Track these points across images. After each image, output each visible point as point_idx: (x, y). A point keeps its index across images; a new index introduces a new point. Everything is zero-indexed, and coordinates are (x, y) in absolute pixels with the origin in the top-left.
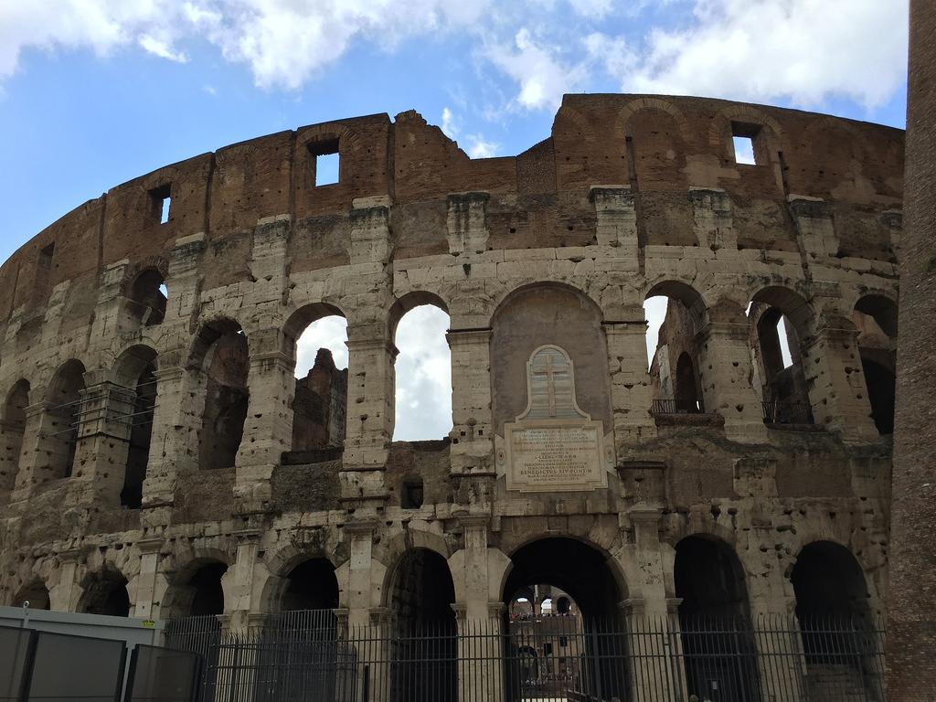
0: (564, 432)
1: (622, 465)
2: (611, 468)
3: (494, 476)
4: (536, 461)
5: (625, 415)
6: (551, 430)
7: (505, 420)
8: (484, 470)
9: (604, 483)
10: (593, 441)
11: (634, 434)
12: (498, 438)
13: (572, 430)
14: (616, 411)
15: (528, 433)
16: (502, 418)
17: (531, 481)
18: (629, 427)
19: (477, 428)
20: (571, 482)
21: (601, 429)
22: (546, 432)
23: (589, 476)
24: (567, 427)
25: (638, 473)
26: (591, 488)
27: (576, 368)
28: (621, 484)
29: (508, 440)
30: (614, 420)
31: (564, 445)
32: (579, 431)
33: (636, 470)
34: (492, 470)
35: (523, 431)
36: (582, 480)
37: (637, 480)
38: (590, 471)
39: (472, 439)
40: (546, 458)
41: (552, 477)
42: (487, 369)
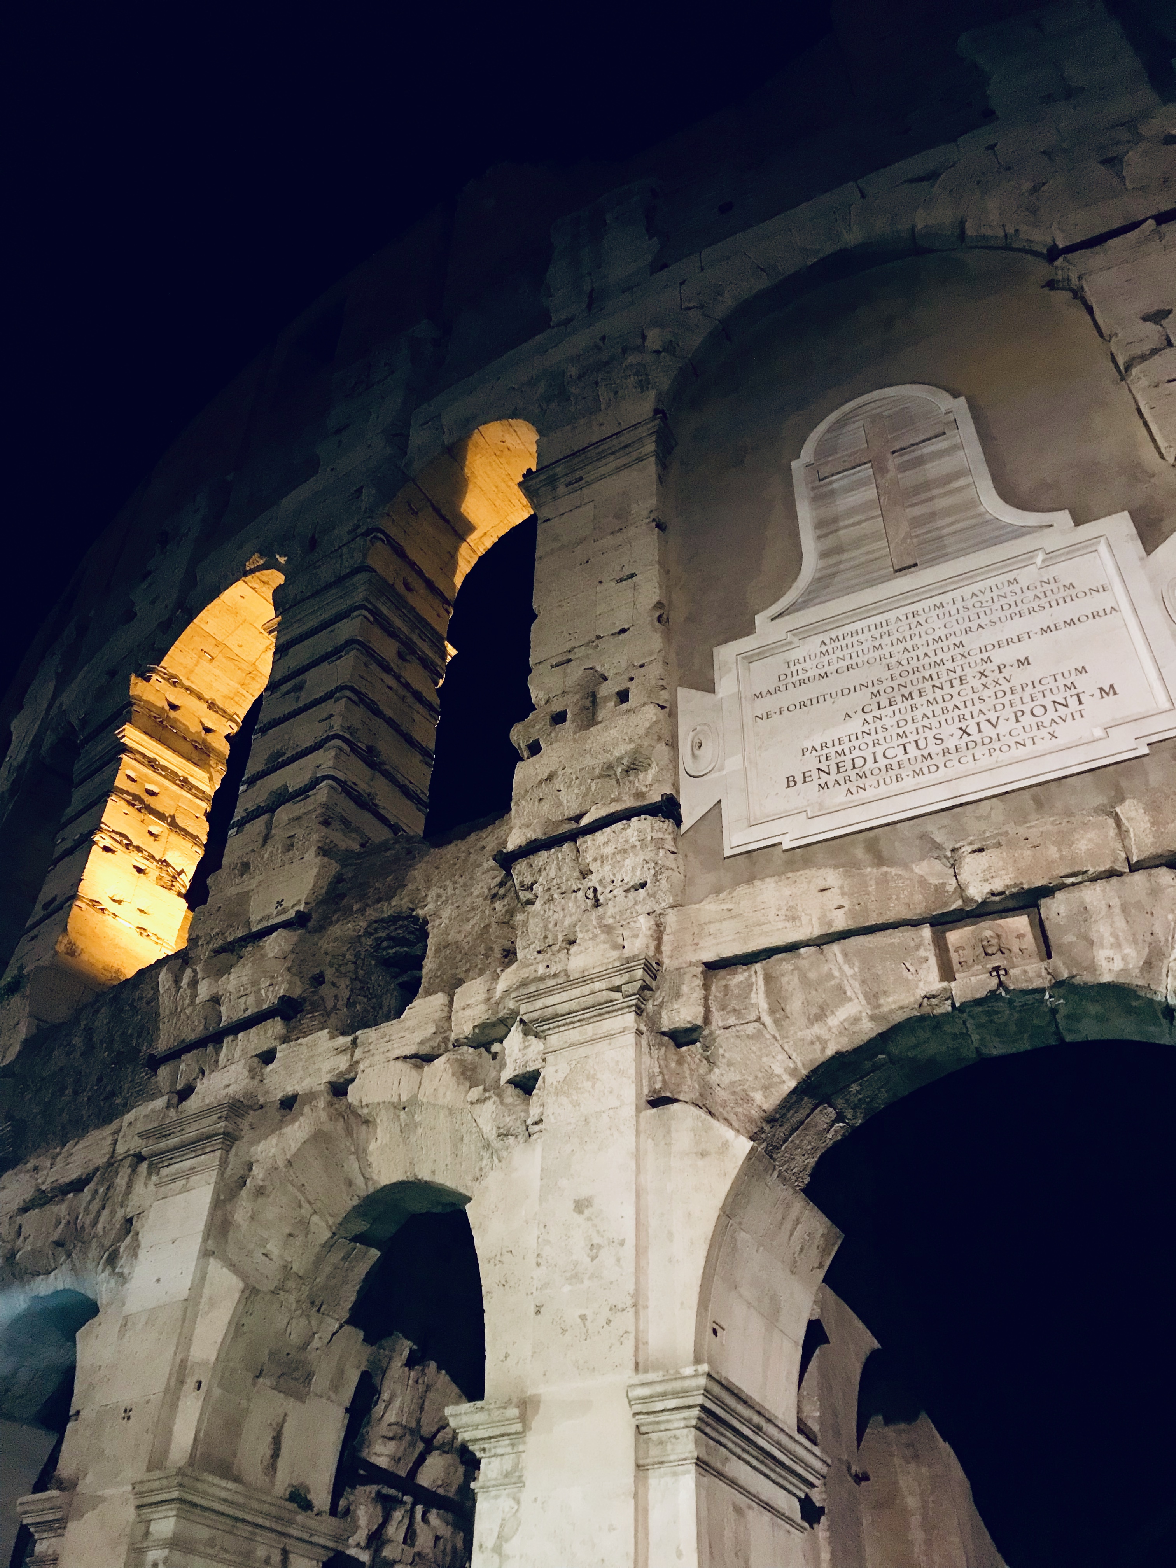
4: (851, 727)
7: (715, 637)
10: (1100, 589)
12: (688, 698)
15: (810, 647)
19: (609, 690)
22: (880, 625)
24: (971, 581)
26: (1125, 747)
27: (980, 411)
31: (964, 639)
35: (789, 647)
38: (1108, 691)
39: (589, 722)
40: (891, 705)
41: (929, 762)
42: (650, 519)
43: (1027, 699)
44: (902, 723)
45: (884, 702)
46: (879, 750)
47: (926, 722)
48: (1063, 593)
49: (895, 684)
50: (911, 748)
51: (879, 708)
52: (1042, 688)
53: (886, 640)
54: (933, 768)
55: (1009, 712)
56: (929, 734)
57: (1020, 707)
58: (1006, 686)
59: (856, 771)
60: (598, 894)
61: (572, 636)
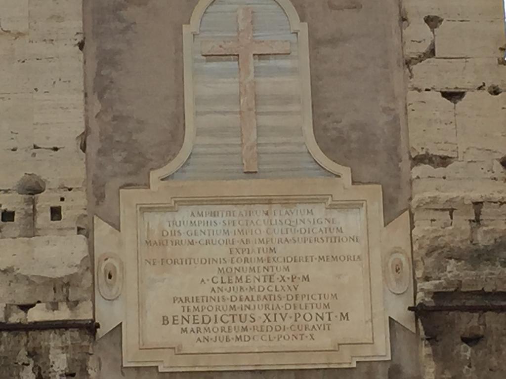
0: (279, 213)
1: (429, 301)
2: (400, 310)
3: (91, 328)
4: (205, 290)
5: (441, 171)
6: (243, 209)
7: (121, 181)
8: (63, 314)
9: (382, 349)
10: (355, 239)
11: (462, 222)
12: (102, 229)
13: (300, 207)
14: (418, 160)
15: (184, 214)
16: (115, 175)
17: (190, 343)
18: (450, 200)
19: (45, 202)
20: (296, 344)
21: (377, 206)
22: (229, 213)
23: (342, 331)
24: (287, 201)
25: (468, 322)
26: (347, 360)
27: (315, 43)
28: (425, 350)
29: (128, 232)
30: (411, 182)
31: (279, 248)
32: (319, 211)
33: (465, 316)
34: (84, 314)
35: (171, 209)
36: (324, 340)
37: (465, 340)
38: (345, 317)
39: (31, 231)
40: (229, 283)
41: (245, 333)
42: (77, 42)
43: (303, 306)
44: (234, 299)
45: (225, 280)
46: (219, 314)
47: (247, 303)
48: (335, 234)
49: (233, 266)
50: (237, 318)
51: (222, 282)
52: (313, 301)
53: (231, 229)
54: (247, 339)
55: (291, 312)
56: (248, 312)
57: (299, 311)
58: (293, 293)
59: (204, 325)
60: (42, 372)
61: (14, 136)
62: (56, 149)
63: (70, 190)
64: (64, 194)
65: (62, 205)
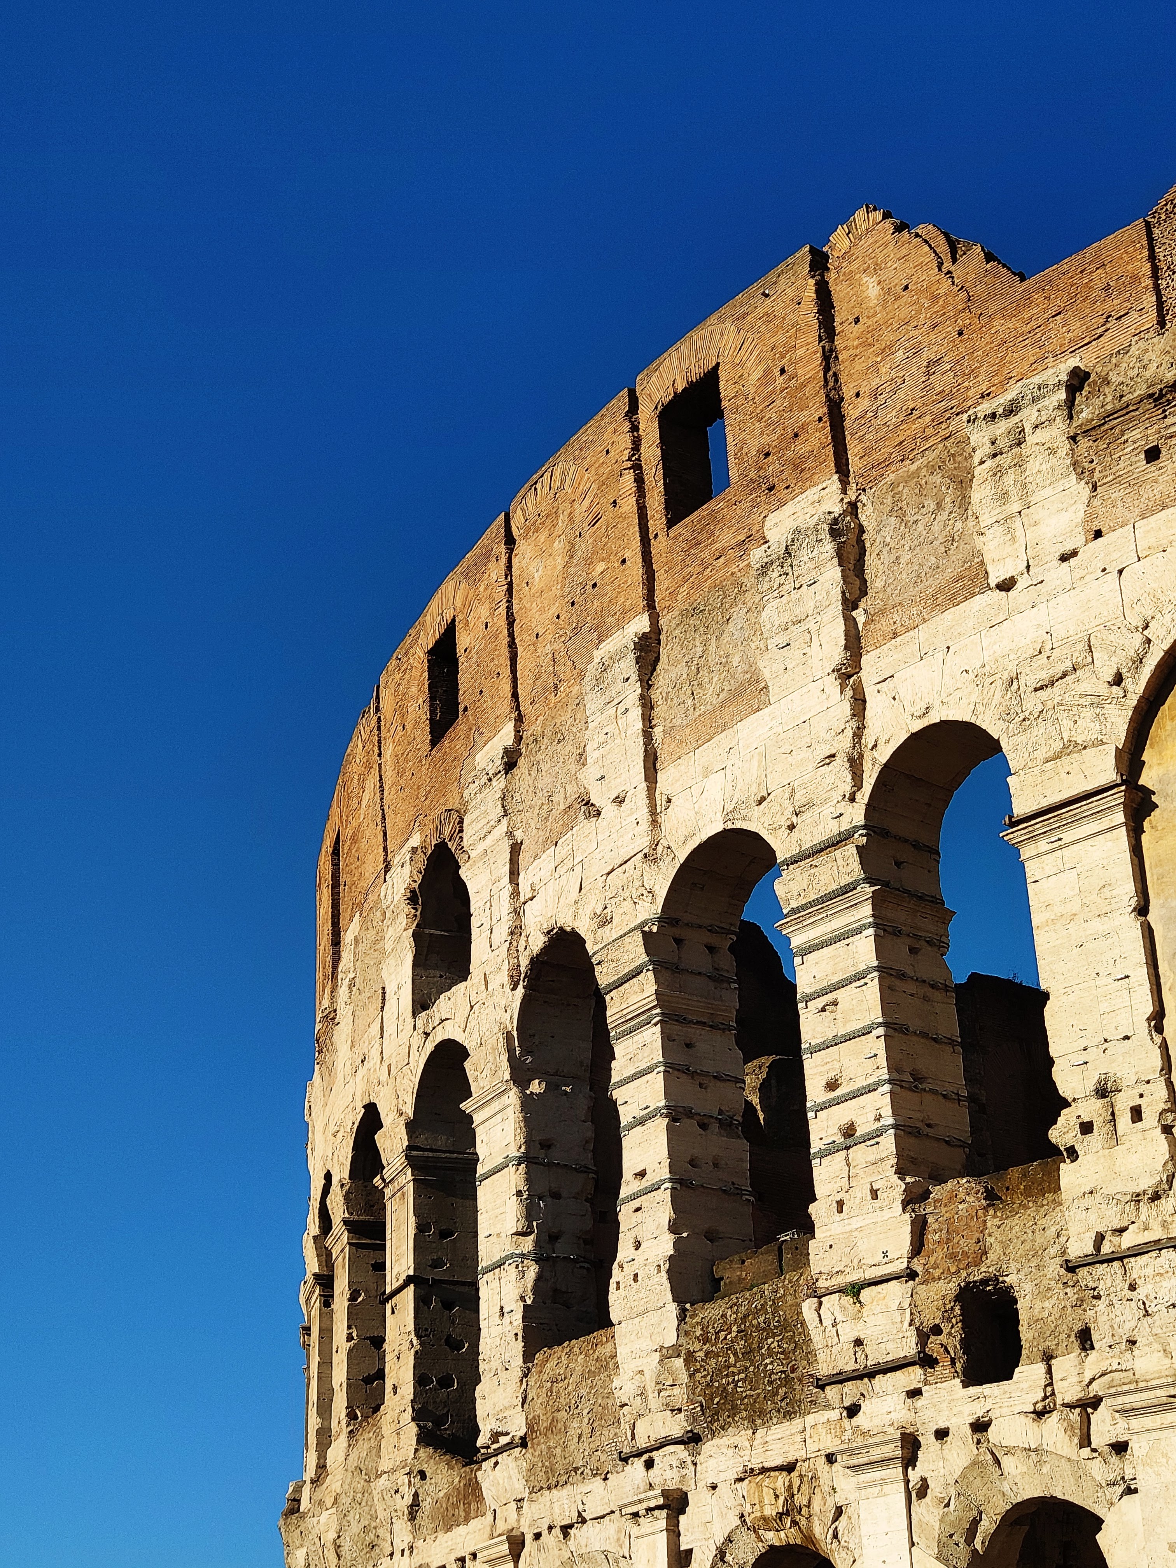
8: (1156, 1234)
19: (1123, 1102)
39: (1113, 1139)
42: (1132, 908)
60: (1147, 1306)
61: (1083, 1033)
62: (1127, 1038)
63: (1148, 1082)
64: (1143, 1088)
65: (1142, 1102)
